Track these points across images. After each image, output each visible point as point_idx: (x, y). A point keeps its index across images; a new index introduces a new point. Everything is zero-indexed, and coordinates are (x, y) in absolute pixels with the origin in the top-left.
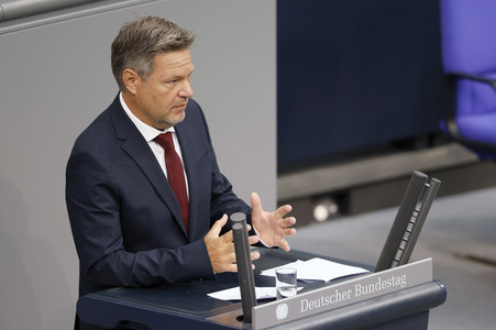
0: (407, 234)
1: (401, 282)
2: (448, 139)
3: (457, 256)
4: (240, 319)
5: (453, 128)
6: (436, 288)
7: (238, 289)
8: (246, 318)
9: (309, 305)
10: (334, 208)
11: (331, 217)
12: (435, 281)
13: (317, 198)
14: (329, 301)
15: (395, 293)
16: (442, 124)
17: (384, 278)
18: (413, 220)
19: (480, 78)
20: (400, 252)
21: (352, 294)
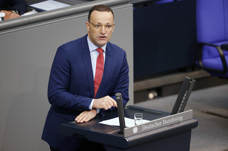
0: (183, 101)
1: (181, 119)
2: (199, 68)
3: (203, 112)
4: (119, 133)
5: (201, 63)
6: (194, 121)
7: (118, 118)
8: (122, 132)
9: (145, 128)
10: (156, 94)
11: (155, 98)
12: (193, 118)
13: (149, 90)
14: (153, 126)
15: (178, 123)
16: (197, 62)
17: (174, 117)
18: (185, 95)
19: (211, 45)
20: (180, 107)
21: (162, 124)
